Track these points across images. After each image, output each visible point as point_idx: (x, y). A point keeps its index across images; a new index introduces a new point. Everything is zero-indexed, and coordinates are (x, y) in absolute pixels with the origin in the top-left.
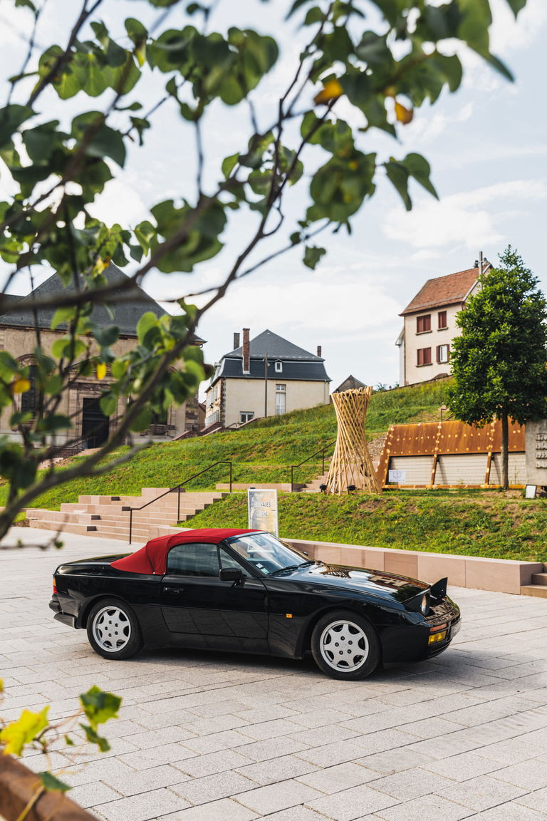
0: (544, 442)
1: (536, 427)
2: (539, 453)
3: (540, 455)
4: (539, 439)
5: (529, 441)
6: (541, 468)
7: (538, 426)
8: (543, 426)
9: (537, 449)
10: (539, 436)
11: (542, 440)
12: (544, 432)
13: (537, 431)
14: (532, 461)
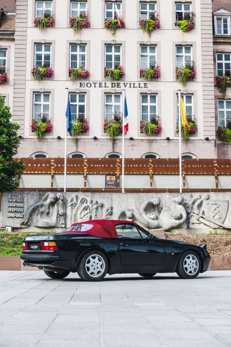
0: (13, 203)
1: (9, 194)
2: (10, 209)
3: (11, 210)
4: (11, 201)
5: (5, 202)
6: (11, 217)
7: (10, 194)
8: (13, 194)
9: (9, 207)
10: (11, 199)
11: (12, 202)
12: (13, 197)
13: (9, 197)
14: (6, 213)
